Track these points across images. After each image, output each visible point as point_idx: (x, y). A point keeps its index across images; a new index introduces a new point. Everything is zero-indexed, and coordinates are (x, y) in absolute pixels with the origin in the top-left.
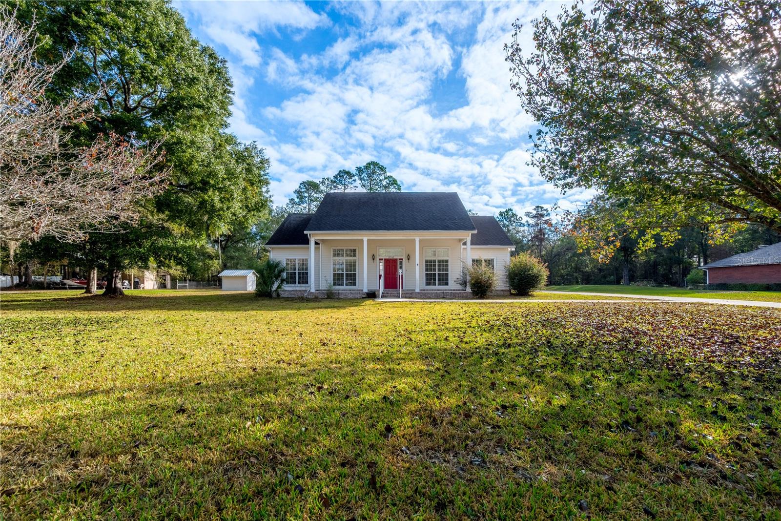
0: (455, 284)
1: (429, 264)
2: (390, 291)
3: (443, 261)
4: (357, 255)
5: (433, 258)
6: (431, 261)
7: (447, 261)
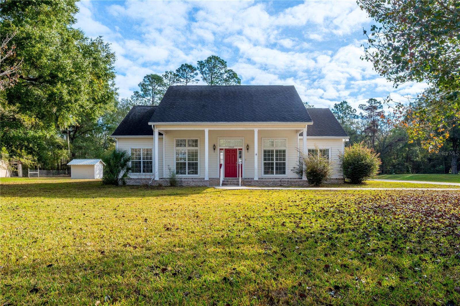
0: (292, 172)
1: (267, 154)
2: (230, 179)
3: (280, 151)
4: (199, 145)
5: (271, 149)
6: (269, 151)
7: (284, 151)
